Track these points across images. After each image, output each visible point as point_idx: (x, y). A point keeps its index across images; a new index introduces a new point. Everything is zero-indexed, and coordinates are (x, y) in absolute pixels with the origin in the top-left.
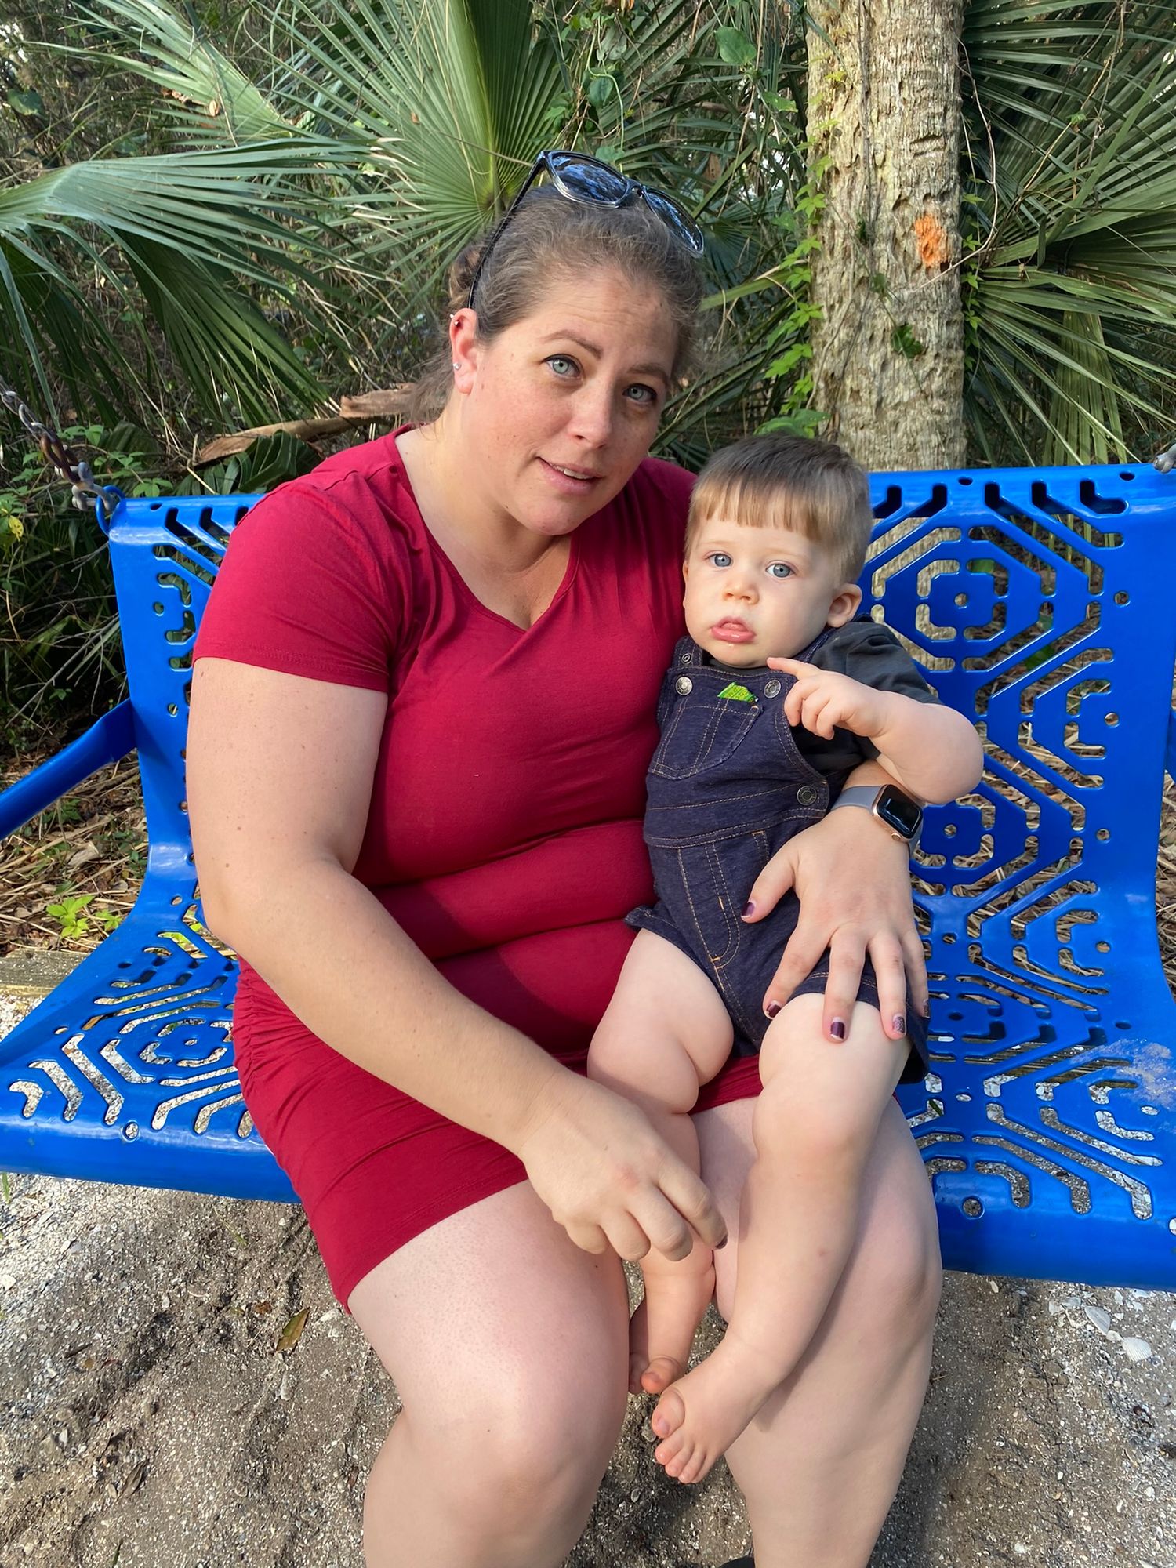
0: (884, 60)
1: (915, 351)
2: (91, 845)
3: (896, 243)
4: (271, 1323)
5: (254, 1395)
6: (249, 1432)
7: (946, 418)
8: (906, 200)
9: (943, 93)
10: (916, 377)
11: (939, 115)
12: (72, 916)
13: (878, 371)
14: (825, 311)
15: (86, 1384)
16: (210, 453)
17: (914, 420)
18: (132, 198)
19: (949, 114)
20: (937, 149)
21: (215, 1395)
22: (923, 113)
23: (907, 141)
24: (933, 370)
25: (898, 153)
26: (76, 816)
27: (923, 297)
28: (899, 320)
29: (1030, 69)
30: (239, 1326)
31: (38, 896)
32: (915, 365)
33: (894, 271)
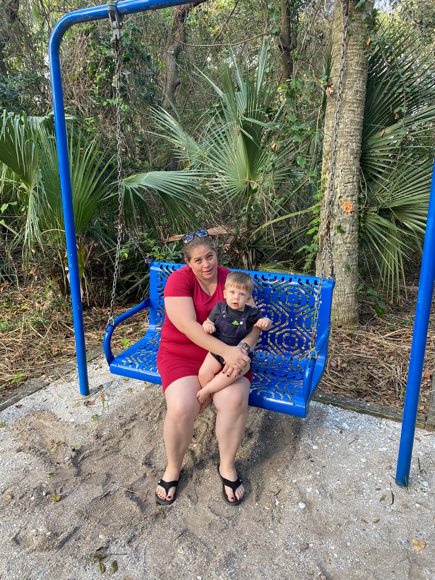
1: (343, 232)
2: (131, 328)
3: (339, 206)
4: (155, 419)
5: (151, 429)
8: (342, 197)
10: (343, 238)
12: (126, 343)
13: (333, 236)
16: (171, 239)
17: (342, 249)
18: (161, 181)
19: (355, 177)
20: (351, 185)
21: (144, 427)
22: (347, 177)
23: (343, 183)
24: (348, 237)
25: (340, 186)
26: (128, 322)
27: (345, 219)
28: (339, 225)
30: (149, 418)
31: (118, 338)
32: (343, 235)
33: (338, 213)
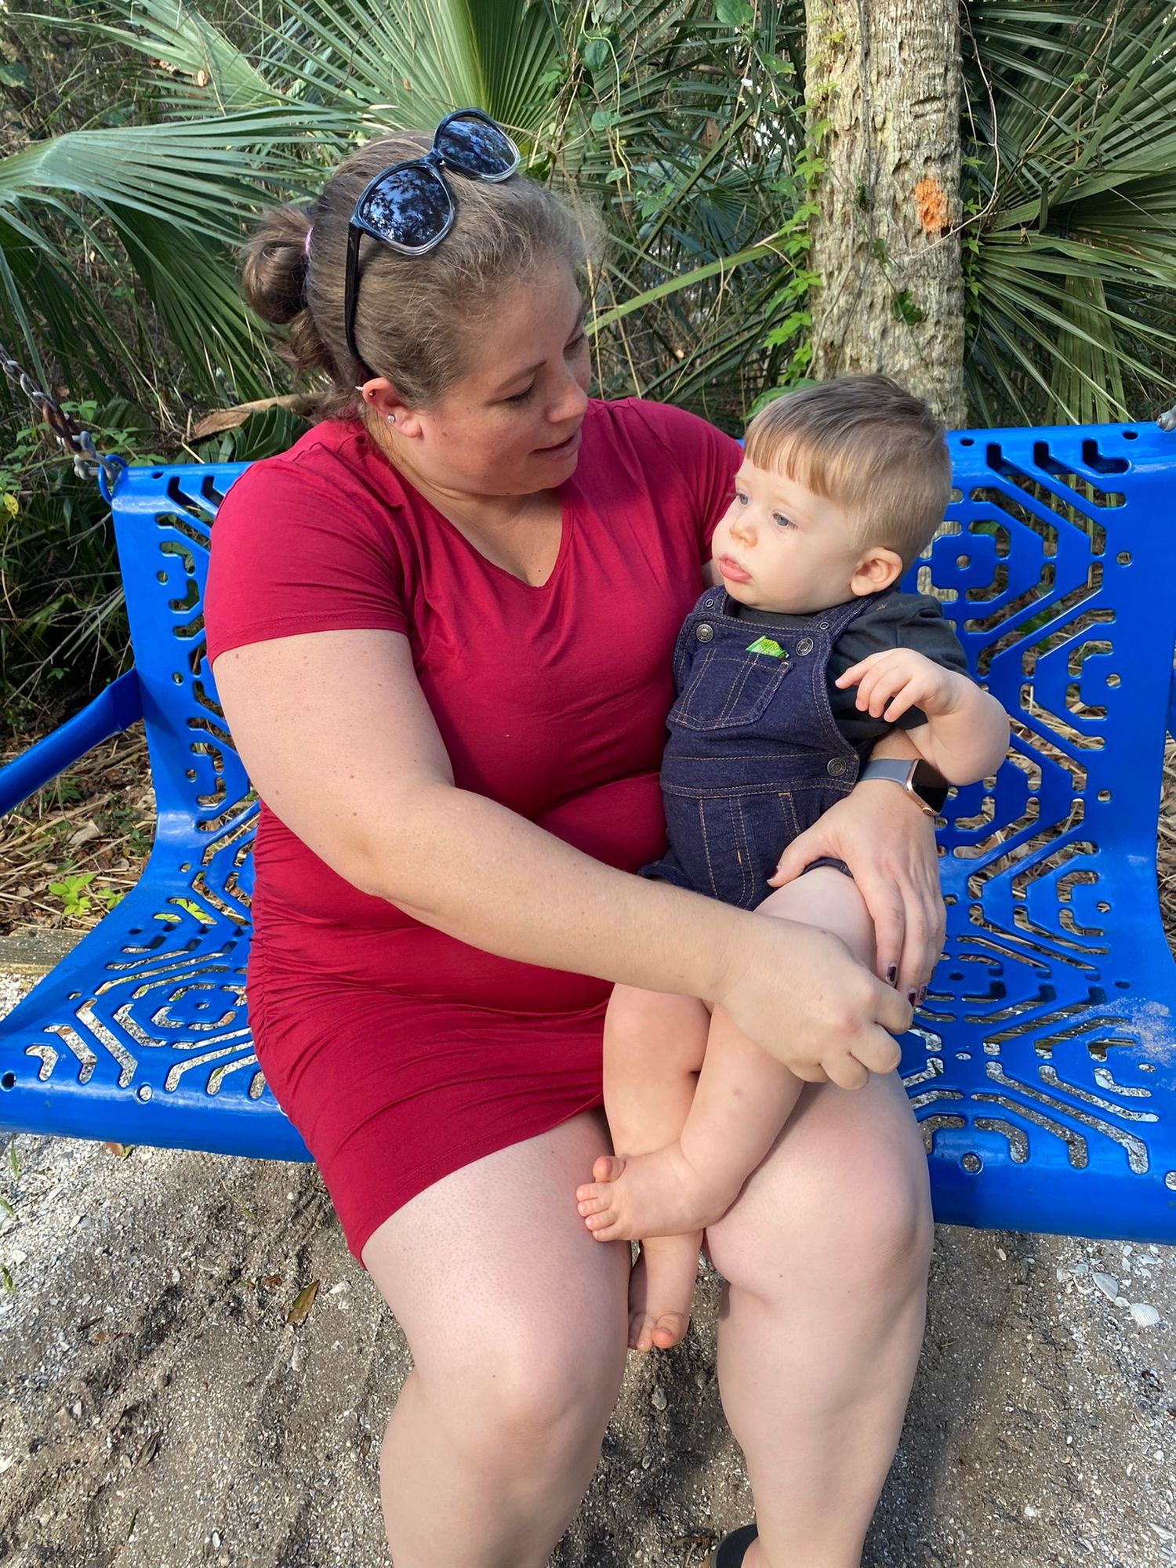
0: (884, 20)
1: (915, 318)
2: (91, 823)
3: (896, 207)
4: (282, 1295)
5: (266, 1366)
6: (263, 1403)
7: (947, 386)
8: (907, 163)
9: (943, 54)
10: (917, 345)
11: (940, 76)
12: (74, 894)
13: (878, 338)
14: (824, 278)
15: (100, 1356)
16: (205, 429)
18: (121, 169)
19: (950, 75)
20: (937, 111)
21: (227, 1366)
22: (924, 74)
23: (907, 103)
24: (934, 337)
25: (898, 115)
26: (77, 796)
27: (924, 262)
28: (899, 287)
29: (1031, 28)
30: (250, 1299)
31: (39, 875)
32: (916, 333)
33: (894, 236)
